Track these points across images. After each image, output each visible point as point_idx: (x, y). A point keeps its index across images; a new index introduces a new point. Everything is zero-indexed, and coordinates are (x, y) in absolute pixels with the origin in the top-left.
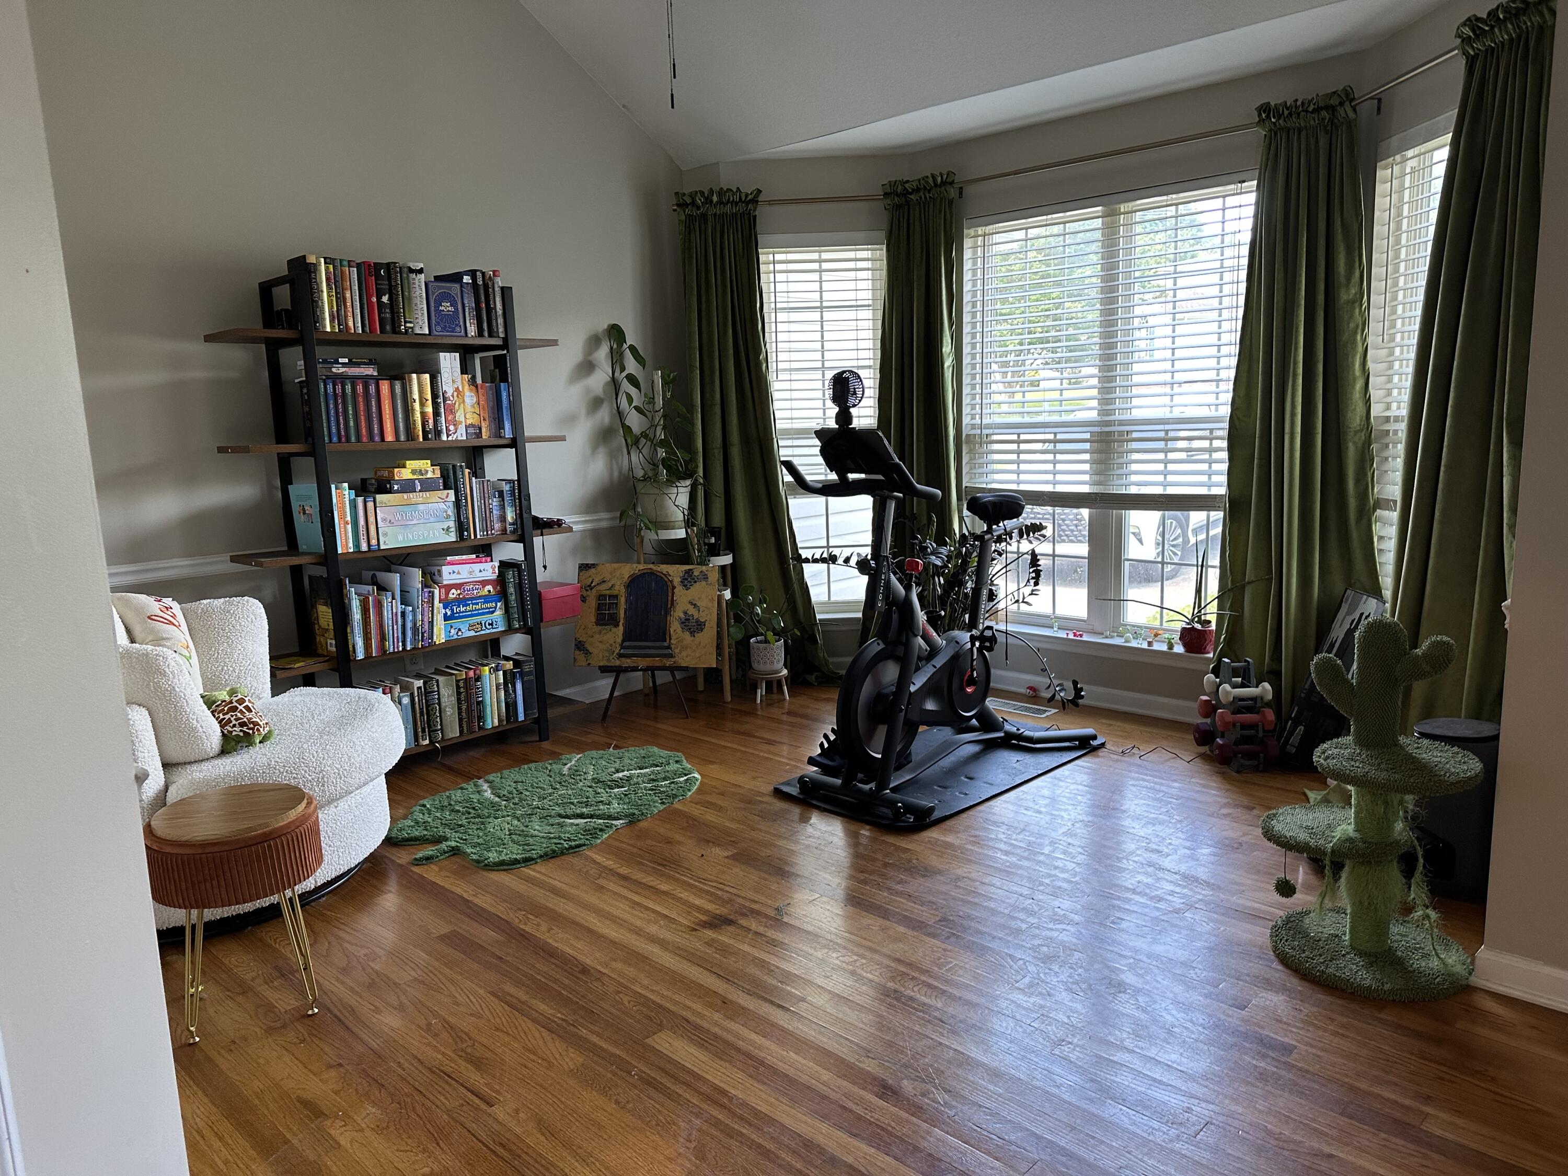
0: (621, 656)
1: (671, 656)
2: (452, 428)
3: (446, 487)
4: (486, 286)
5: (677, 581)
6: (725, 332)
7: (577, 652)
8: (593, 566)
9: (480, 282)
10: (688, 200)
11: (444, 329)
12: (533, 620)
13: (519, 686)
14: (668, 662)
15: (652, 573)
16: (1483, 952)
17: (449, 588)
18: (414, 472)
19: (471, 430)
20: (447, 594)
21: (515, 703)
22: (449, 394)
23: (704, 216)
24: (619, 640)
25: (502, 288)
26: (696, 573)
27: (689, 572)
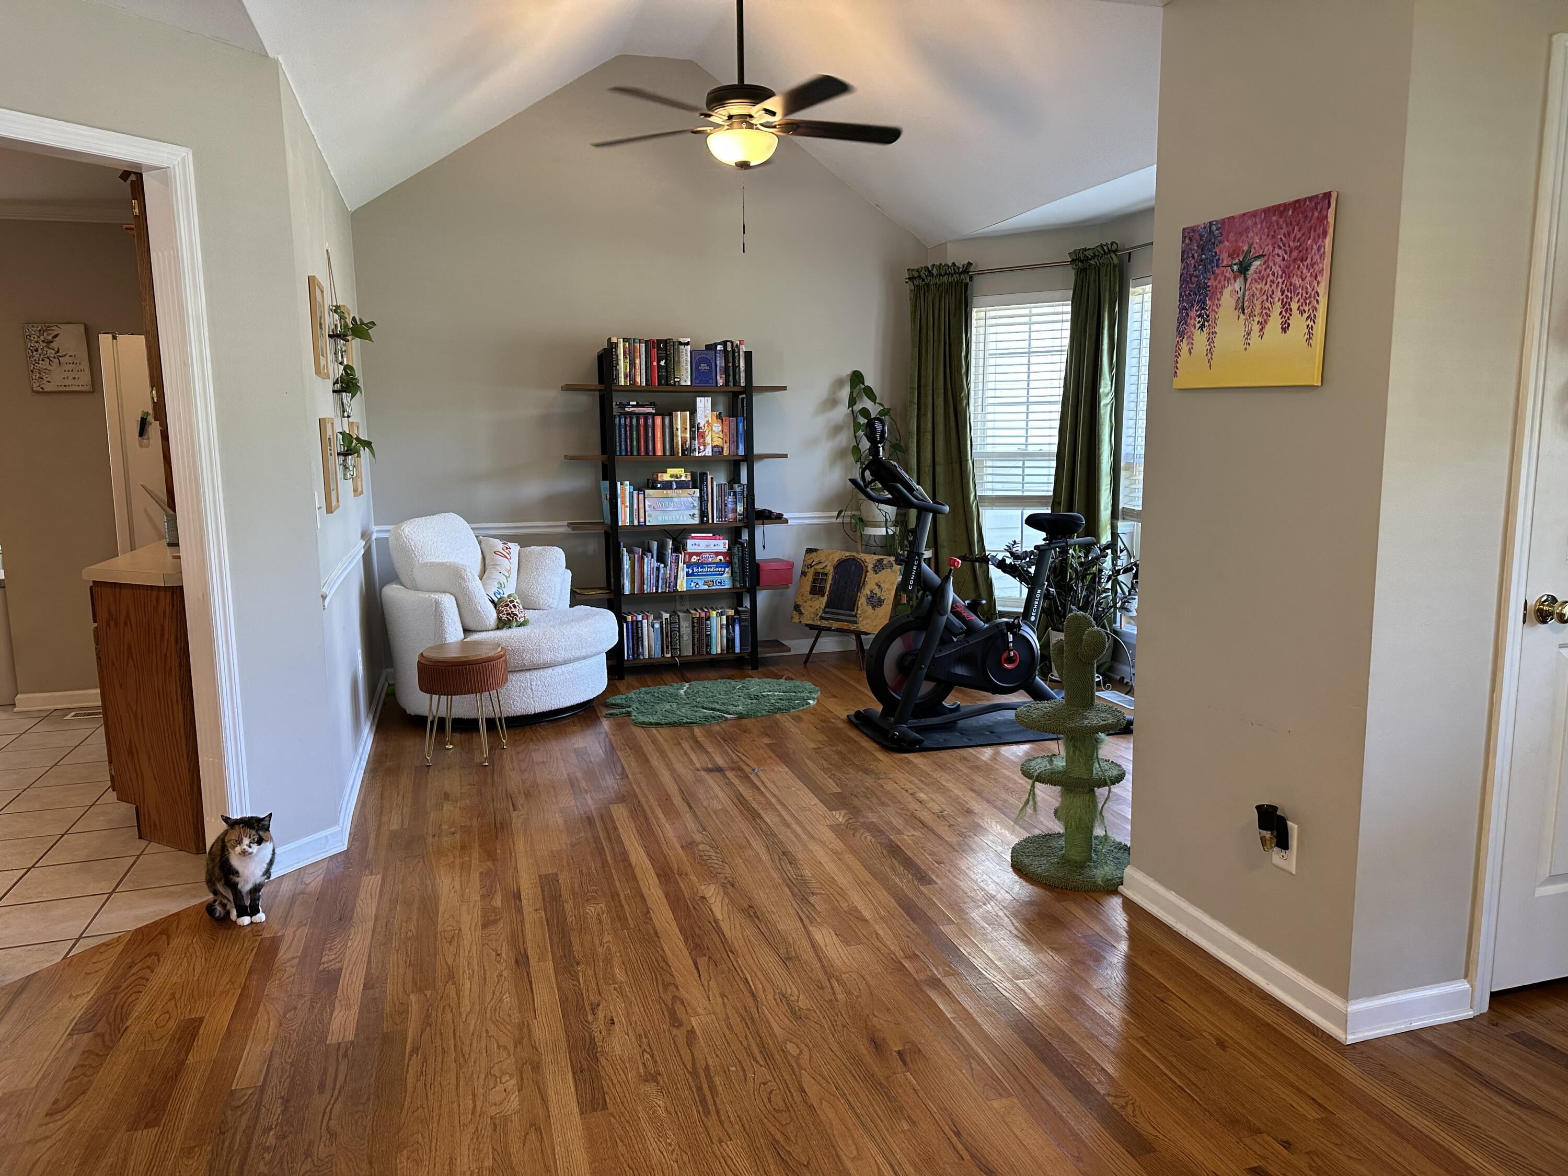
0: (822, 618)
1: (856, 622)
2: (702, 447)
3: (694, 487)
4: (733, 351)
5: (870, 566)
7: (794, 612)
8: (816, 550)
9: (729, 349)
10: (916, 275)
11: (701, 381)
12: (750, 583)
13: (737, 628)
14: (853, 627)
15: (853, 559)
17: (691, 554)
18: (672, 476)
19: (715, 449)
20: (690, 559)
21: (734, 640)
22: (701, 425)
23: (928, 285)
24: (823, 607)
25: (746, 353)
26: (885, 562)
27: (880, 561)
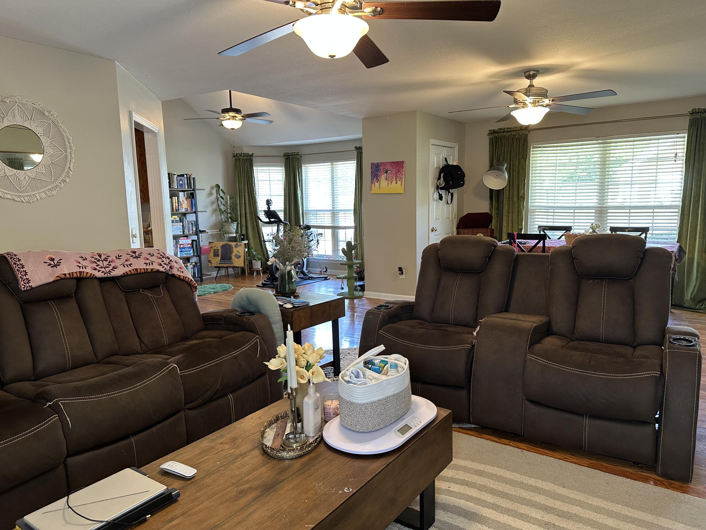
0: (220, 264)
1: (233, 264)
2: (182, 209)
3: (180, 222)
4: (189, 177)
5: (234, 246)
6: (245, 186)
7: (209, 263)
8: (212, 242)
9: (188, 176)
10: (236, 155)
11: (180, 187)
12: (199, 254)
13: (196, 269)
14: (232, 265)
15: (227, 244)
16: (365, 292)
17: (181, 245)
18: (174, 218)
19: (186, 209)
20: (180, 246)
21: (195, 273)
22: (181, 201)
23: (240, 159)
24: (219, 260)
25: (193, 178)
26: (238, 244)
27: (236, 244)
